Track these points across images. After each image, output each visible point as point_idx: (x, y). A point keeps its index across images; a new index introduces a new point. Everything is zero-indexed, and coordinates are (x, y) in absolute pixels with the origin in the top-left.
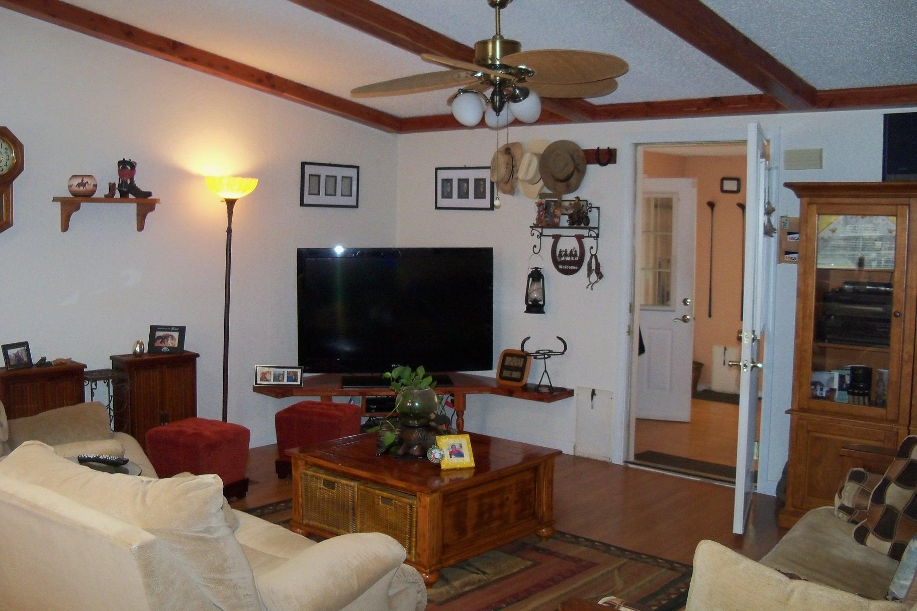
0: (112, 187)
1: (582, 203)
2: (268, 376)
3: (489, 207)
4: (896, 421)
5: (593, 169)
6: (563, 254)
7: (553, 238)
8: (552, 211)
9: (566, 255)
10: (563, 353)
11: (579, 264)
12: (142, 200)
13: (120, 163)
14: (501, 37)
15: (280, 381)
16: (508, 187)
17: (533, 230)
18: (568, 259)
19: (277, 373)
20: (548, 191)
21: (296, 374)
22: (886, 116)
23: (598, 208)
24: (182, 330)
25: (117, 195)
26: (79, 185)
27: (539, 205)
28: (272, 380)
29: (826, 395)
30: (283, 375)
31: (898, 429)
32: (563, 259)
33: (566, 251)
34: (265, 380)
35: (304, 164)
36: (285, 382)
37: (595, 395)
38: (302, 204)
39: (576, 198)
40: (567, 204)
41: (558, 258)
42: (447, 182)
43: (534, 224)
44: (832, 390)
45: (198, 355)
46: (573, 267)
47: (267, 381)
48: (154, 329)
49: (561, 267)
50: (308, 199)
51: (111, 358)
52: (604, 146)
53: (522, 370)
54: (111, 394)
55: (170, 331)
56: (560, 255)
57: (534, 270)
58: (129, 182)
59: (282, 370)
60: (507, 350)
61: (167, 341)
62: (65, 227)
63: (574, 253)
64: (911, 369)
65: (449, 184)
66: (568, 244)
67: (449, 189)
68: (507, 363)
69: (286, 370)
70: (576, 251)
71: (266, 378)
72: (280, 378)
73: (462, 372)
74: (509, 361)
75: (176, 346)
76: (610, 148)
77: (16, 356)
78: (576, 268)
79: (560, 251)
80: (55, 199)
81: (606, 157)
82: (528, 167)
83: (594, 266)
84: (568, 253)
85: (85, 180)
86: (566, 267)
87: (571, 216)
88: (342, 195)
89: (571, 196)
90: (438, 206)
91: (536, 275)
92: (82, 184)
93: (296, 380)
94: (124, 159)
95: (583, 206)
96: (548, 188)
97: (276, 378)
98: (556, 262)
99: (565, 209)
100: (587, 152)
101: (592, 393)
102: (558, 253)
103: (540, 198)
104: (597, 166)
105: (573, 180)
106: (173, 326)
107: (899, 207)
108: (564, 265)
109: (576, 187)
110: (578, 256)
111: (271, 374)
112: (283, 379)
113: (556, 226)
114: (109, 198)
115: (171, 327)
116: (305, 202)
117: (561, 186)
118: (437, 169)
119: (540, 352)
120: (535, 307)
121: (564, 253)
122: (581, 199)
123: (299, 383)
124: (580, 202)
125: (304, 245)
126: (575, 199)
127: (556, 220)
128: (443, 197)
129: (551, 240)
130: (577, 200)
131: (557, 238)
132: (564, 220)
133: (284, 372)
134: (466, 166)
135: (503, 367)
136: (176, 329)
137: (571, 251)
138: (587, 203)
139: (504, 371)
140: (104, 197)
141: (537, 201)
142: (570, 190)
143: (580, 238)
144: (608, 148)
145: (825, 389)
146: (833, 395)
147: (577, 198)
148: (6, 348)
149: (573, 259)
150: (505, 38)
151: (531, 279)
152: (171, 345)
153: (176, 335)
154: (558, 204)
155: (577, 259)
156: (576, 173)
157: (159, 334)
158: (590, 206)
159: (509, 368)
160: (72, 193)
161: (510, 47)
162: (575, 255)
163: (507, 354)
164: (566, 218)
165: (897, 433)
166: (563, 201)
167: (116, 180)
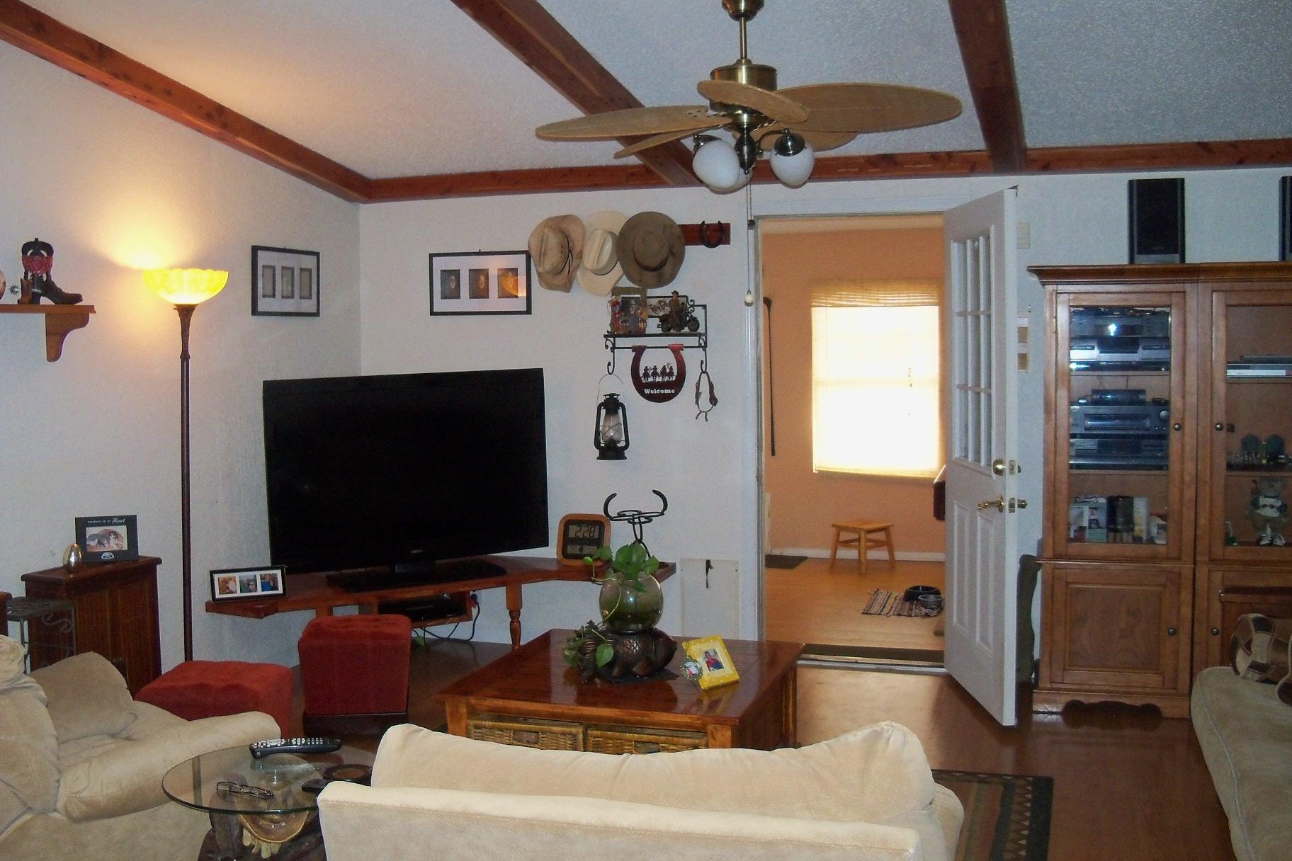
1: (681, 300)
2: (231, 585)
3: (526, 310)
4: (1179, 559)
5: (695, 253)
6: (650, 374)
7: (633, 351)
8: (633, 313)
9: (655, 374)
10: (662, 514)
11: (678, 384)
13: (26, 247)
14: (748, 62)
15: (251, 591)
16: (559, 280)
17: (607, 340)
18: (659, 379)
19: (246, 579)
20: (629, 284)
21: (274, 578)
22: (1131, 183)
23: (704, 307)
24: (130, 522)
27: (614, 304)
28: (239, 590)
29: (1075, 535)
30: (255, 580)
31: (1180, 568)
32: (651, 379)
33: (655, 368)
34: (228, 591)
35: (255, 249)
36: (260, 592)
37: (712, 568)
38: (255, 311)
39: (672, 293)
40: (654, 302)
41: (643, 379)
42: (451, 276)
43: (608, 331)
44: (1082, 529)
45: (159, 561)
46: (667, 391)
47: (232, 592)
48: (82, 524)
49: (647, 391)
50: (263, 305)
51: (24, 578)
52: (712, 220)
53: (599, 541)
55: (111, 524)
56: (646, 375)
57: (608, 397)
58: (45, 279)
59: (251, 574)
60: (568, 515)
61: (108, 542)
63: (668, 371)
64: (1194, 493)
65: (453, 278)
66: (658, 358)
67: (453, 285)
68: (572, 534)
69: (258, 574)
70: (671, 368)
71: (228, 588)
72: (251, 587)
73: (495, 555)
74: (573, 531)
75: (125, 548)
76: (722, 222)
78: (673, 391)
79: (646, 369)
81: (715, 235)
82: (598, 250)
83: (705, 388)
84: (659, 371)
86: (656, 392)
87: (663, 320)
88: (301, 298)
89: (665, 291)
90: (435, 311)
91: (612, 405)
93: (276, 589)
94: (36, 239)
95: (683, 303)
96: (631, 278)
97: (245, 586)
98: (640, 386)
99: (651, 309)
100: (685, 228)
101: (707, 565)
102: (642, 372)
103: (613, 295)
104: (702, 248)
105: (667, 269)
106: (115, 517)
107: (1173, 295)
108: (652, 388)
109: (672, 277)
110: (675, 374)
111: (235, 581)
112: (256, 587)
113: (641, 334)
115: (111, 518)
116: (260, 308)
117: (649, 276)
118: (431, 256)
119: (627, 513)
120: (611, 451)
121: (652, 371)
122: (680, 294)
123: (280, 591)
124: (679, 298)
125: (271, 377)
126: (671, 295)
127: (641, 325)
128: (444, 297)
129: (632, 355)
130: (675, 295)
131: (639, 351)
132: (653, 325)
133: (255, 576)
134: (482, 251)
135: (566, 541)
136: (120, 521)
137: (664, 368)
138: (687, 300)
139: (569, 547)
140: (16, 303)
141: (610, 299)
142: (661, 282)
143: (676, 350)
144: (719, 222)
145: (1073, 528)
146: (1083, 535)
147: (675, 293)
149: (666, 379)
150: (754, 62)
151: (603, 412)
152: (116, 548)
153: (122, 530)
154: (642, 303)
155: (674, 378)
156: (671, 258)
157: (90, 531)
158: (692, 304)
159: (575, 541)
161: (764, 76)
162: (671, 374)
163: (569, 522)
164: (657, 321)
165: (1180, 574)
166: (648, 297)
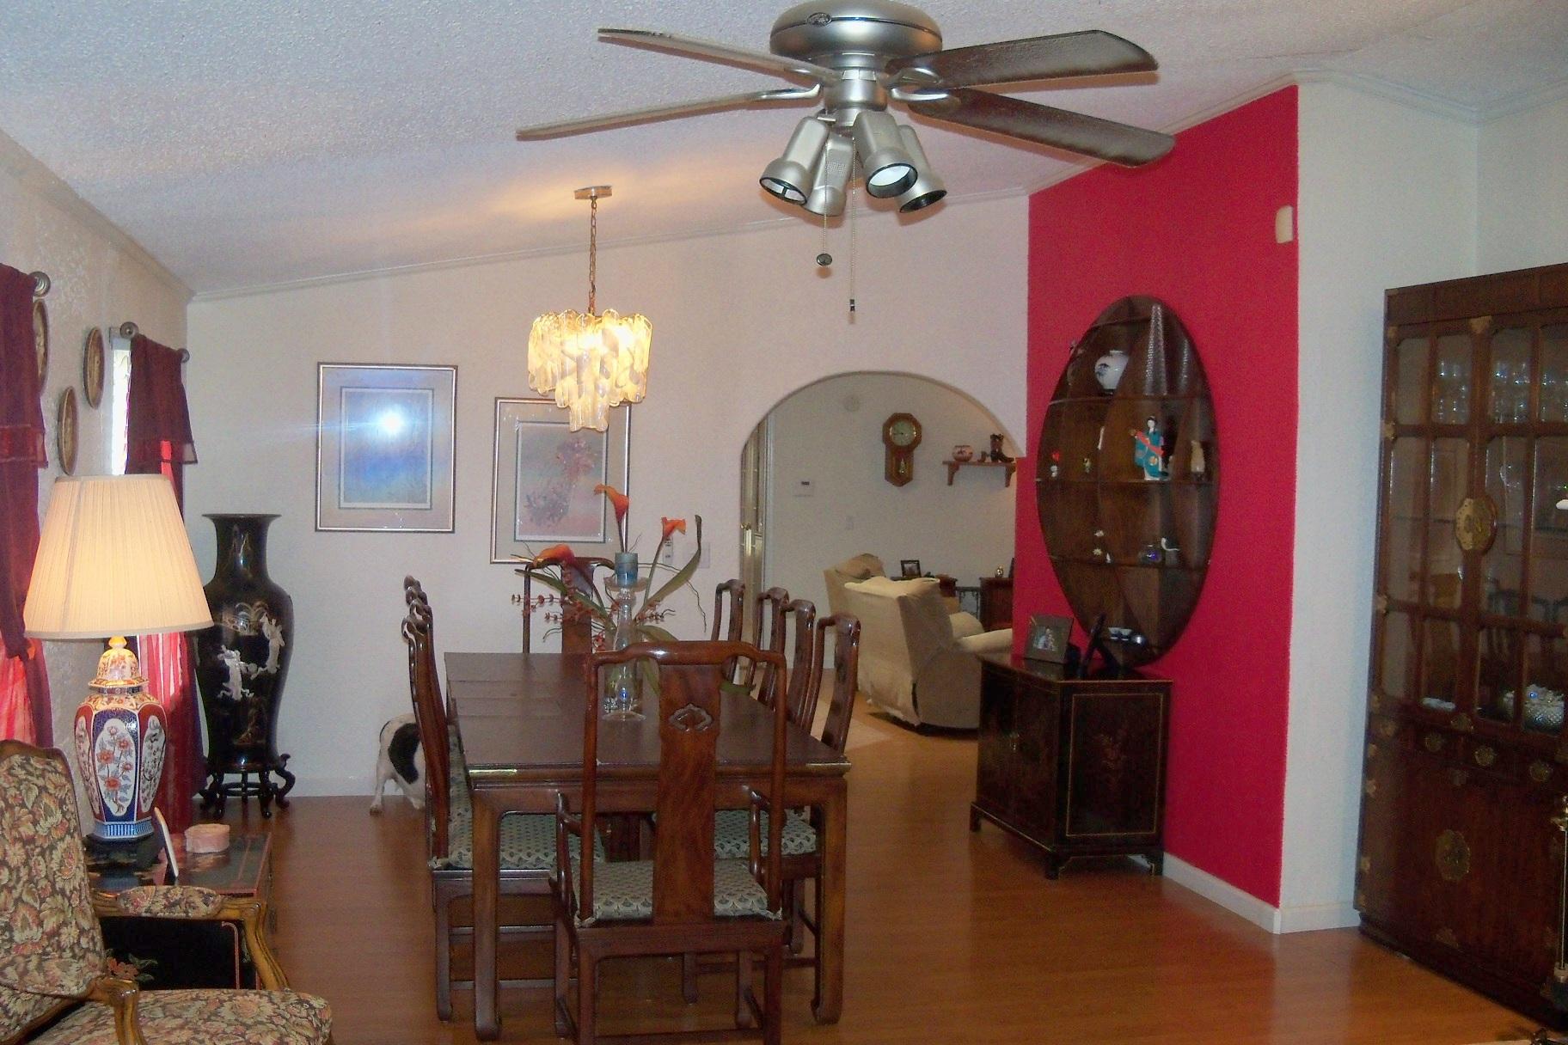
0: (984, 455)
12: (1008, 464)
13: (992, 438)
25: (989, 460)
26: (959, 453)
54: (979, 605)
58: (997, 451)
62: (951, 482)
77: (910, 569)
80: (944, 463)
85: (963, 450)
92: (961, 452)
94: (993, 434)
114: (982, 461)
140: (978, 461)
148: (903, 562)
160: (955, 459)
167: (989, 451)
